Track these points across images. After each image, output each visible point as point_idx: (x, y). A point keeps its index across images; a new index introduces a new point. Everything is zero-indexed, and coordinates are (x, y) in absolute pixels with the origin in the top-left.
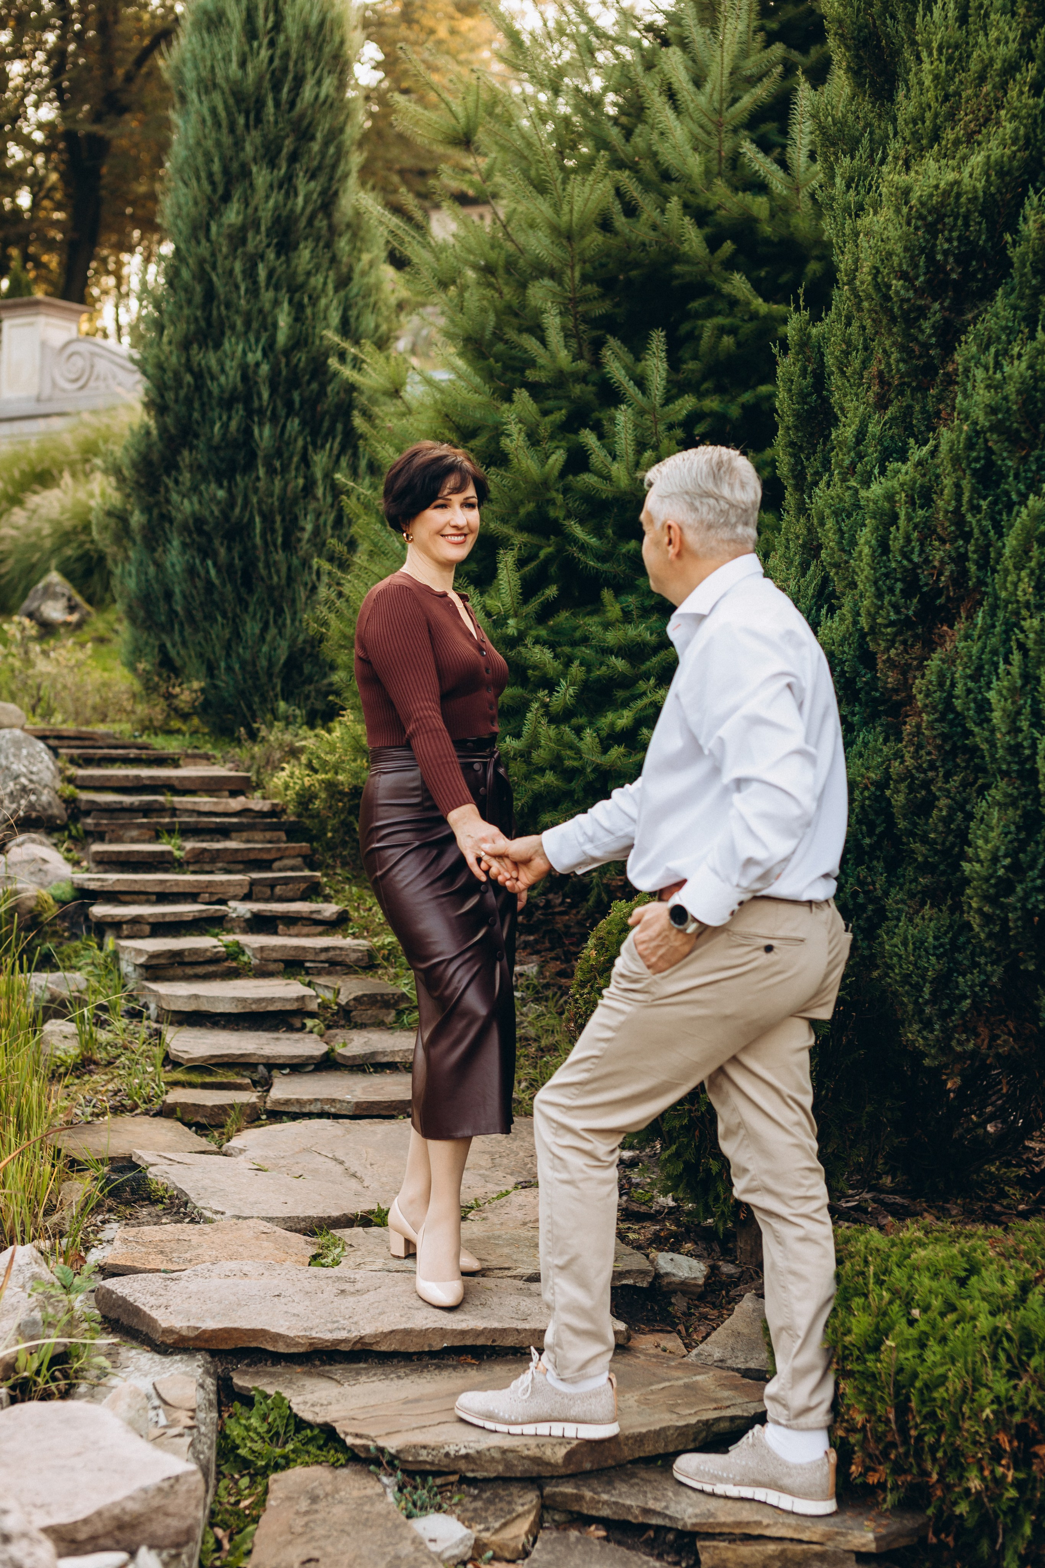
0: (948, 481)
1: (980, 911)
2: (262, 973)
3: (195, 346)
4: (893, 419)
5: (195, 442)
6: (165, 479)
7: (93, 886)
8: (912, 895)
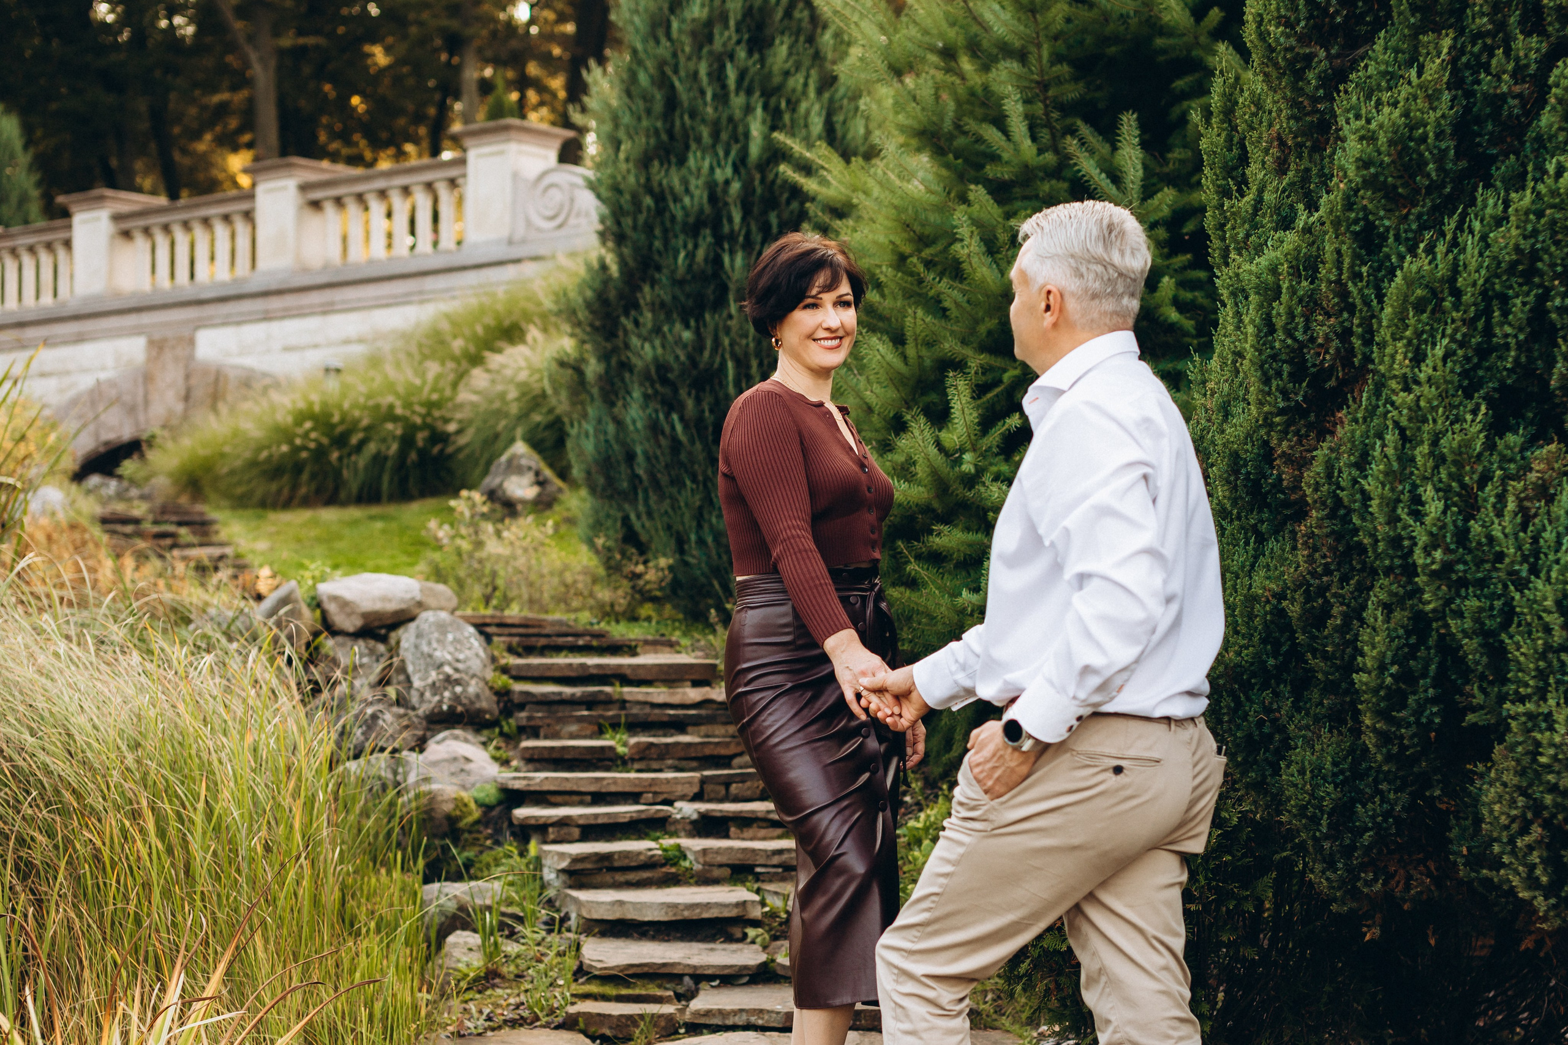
0: (1329, 248)
1: (1374, 730)
2: (705, 880)
3: (656, 163)
4: (1292, 184)
5: (657, 276)
6: (623, 320)
7: (518, 785)
8: (1317, 720)
